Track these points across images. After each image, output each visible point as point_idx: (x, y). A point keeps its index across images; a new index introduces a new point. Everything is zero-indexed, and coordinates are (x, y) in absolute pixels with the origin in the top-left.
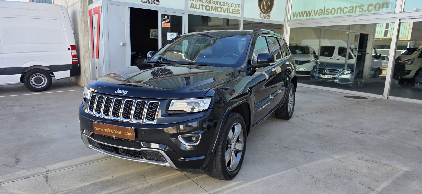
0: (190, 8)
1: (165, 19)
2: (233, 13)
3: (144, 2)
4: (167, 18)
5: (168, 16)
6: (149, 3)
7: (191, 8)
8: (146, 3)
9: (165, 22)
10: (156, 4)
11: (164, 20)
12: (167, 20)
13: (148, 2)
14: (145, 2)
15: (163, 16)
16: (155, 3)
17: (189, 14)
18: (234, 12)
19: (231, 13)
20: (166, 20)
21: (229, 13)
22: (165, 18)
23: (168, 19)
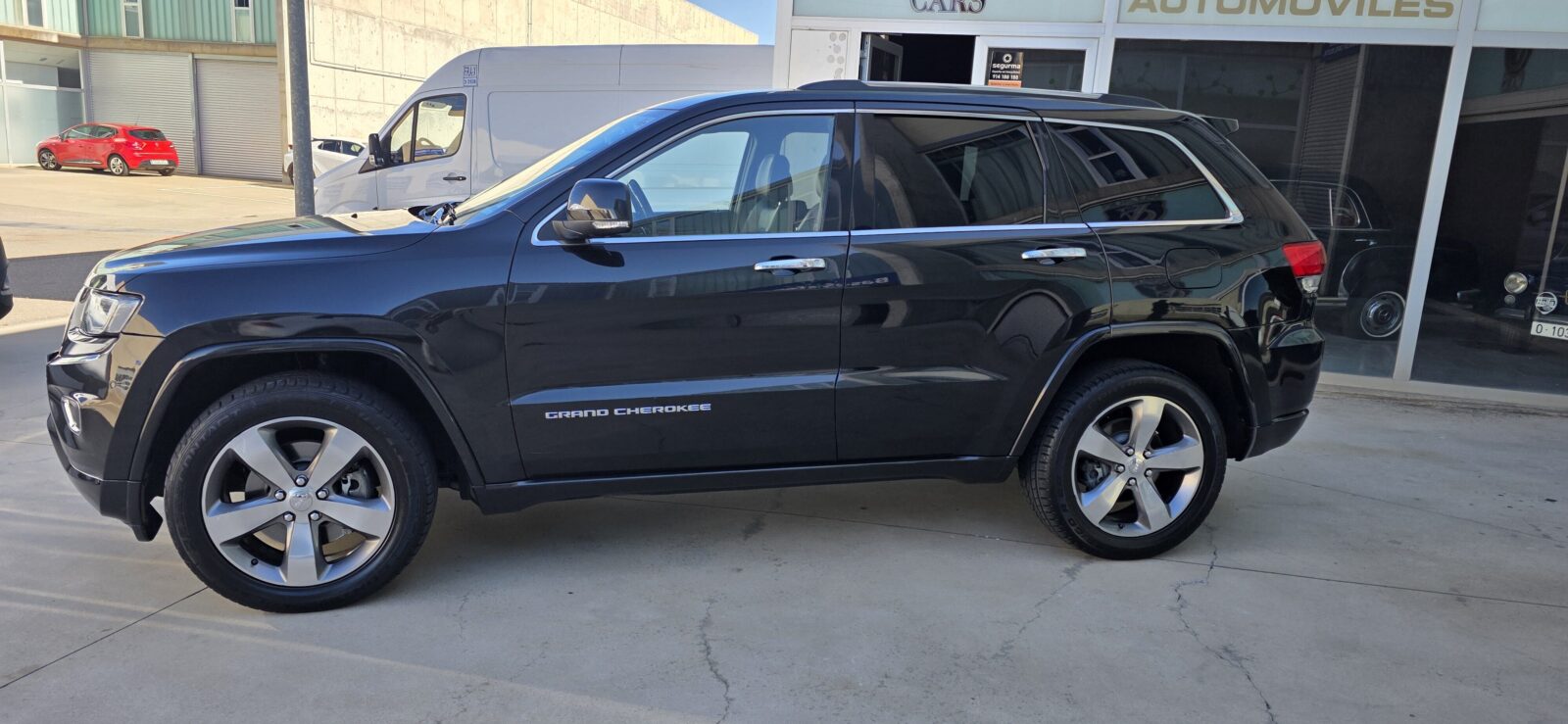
0: (1132, 9)
1: (1003, 66)
2: (1398, 13)
3: (920, 5)
4: (1012, 63)
5: (1014, 52)
6: (944, 9)
7: (1138, 11)
8: (931, 9)
9: (1001, 79)
10: (971, 9)
11: (997, 69)
12: (1010, 69)
13: (937, 7)
14: (925, 8)
15: (996, 55)
16: (967, 7)
17: (1118, 37)
18: (1404, 9)
19: (1386, 13)
20: (1005, 69)
21: (1373, 12)
22: (1002, 62)
23: (1013, 66)
